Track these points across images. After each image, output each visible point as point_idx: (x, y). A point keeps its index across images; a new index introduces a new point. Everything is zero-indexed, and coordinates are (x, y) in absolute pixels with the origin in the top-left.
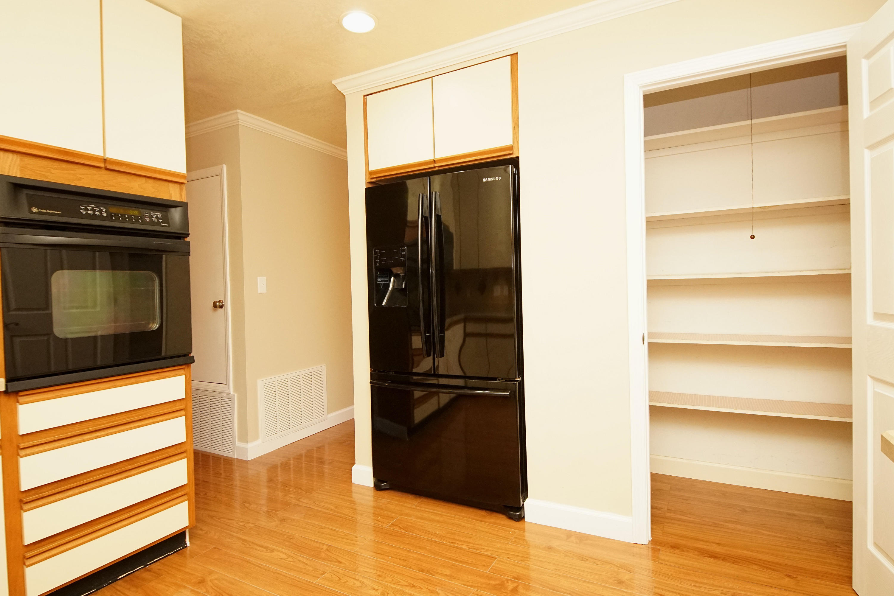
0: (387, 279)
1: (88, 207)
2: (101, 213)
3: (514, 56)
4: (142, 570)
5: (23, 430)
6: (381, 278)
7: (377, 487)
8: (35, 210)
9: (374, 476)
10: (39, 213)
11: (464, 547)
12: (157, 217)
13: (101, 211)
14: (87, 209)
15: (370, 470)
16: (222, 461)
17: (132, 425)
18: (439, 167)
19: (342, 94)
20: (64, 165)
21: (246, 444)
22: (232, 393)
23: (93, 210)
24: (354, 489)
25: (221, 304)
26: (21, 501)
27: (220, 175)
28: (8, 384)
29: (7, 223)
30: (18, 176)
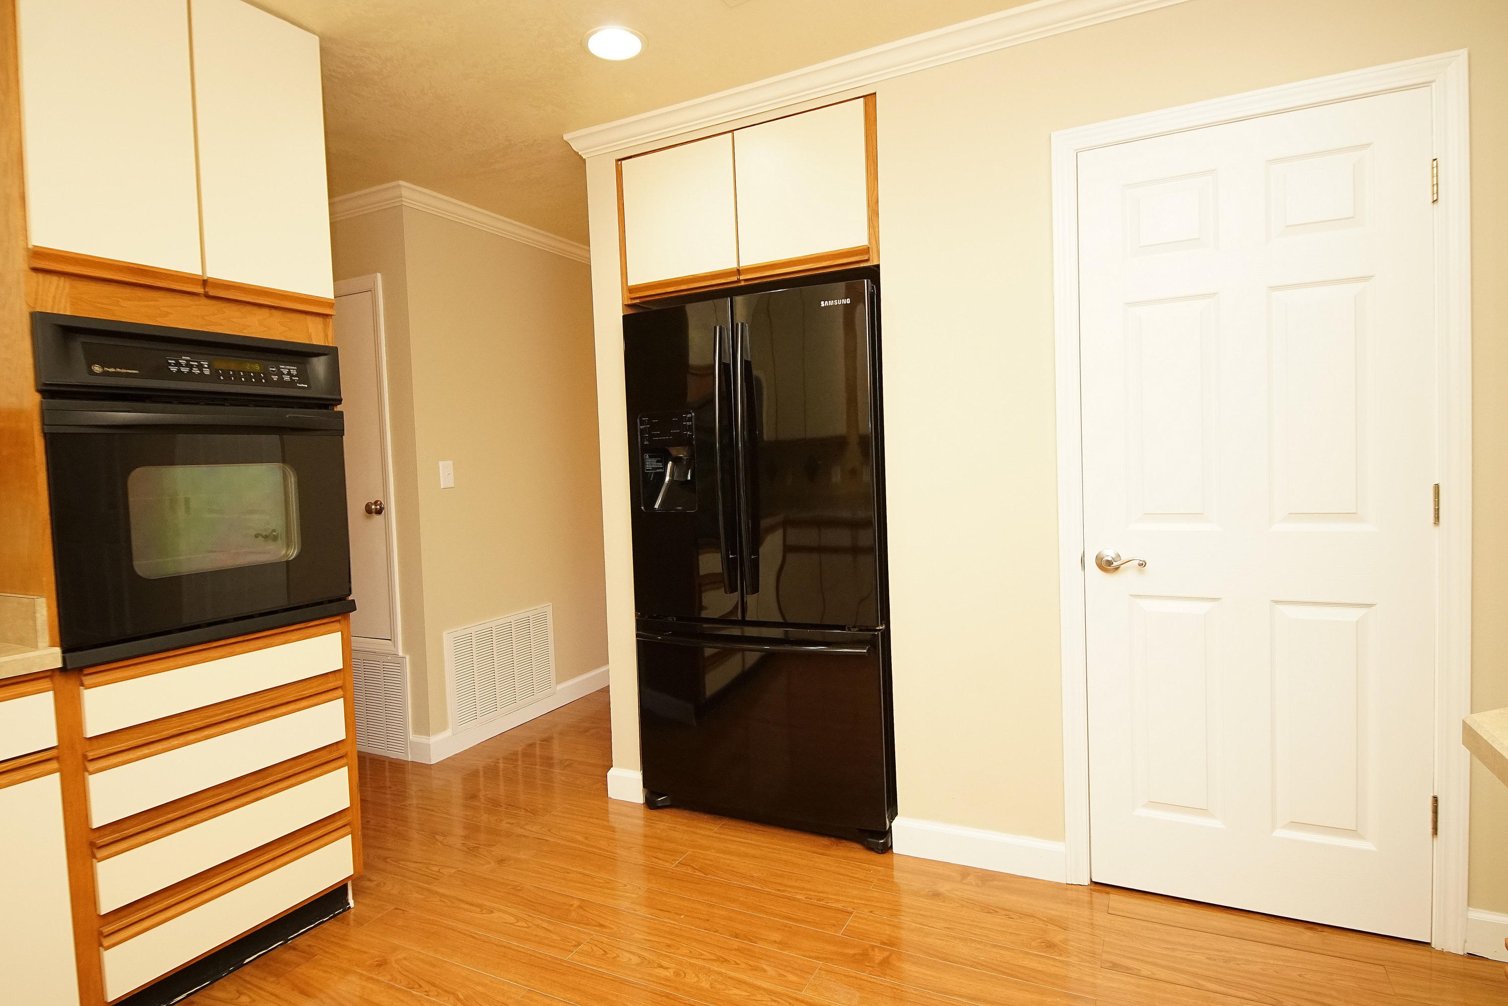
0: (660, 465)
1: (180, 361)
2: (201, 370)
3: (870, 99)
4: (280, 948)
5: (92, 730)
6: (651, 464)
7: (650, 803)
8: (97, 369)
9: (644, 786)
10: (105, 374)
11: (798, 897)
12: (289, 373)
13: (200, 367)
14: (178, 364)
15: (637, 776)
16: (387, 767)
17: (261, 716)
18: (746, 280)
19: (581, 157)
20: (140, 293)
21: (428, 737)
22: (401, 654)
23: (188, 365)
24: (611, 807)
25: (378, 507)
26: (91, 844)
27: (372, 291)
28: (67, 655)
29: (48, 391)
30: (68, 314)
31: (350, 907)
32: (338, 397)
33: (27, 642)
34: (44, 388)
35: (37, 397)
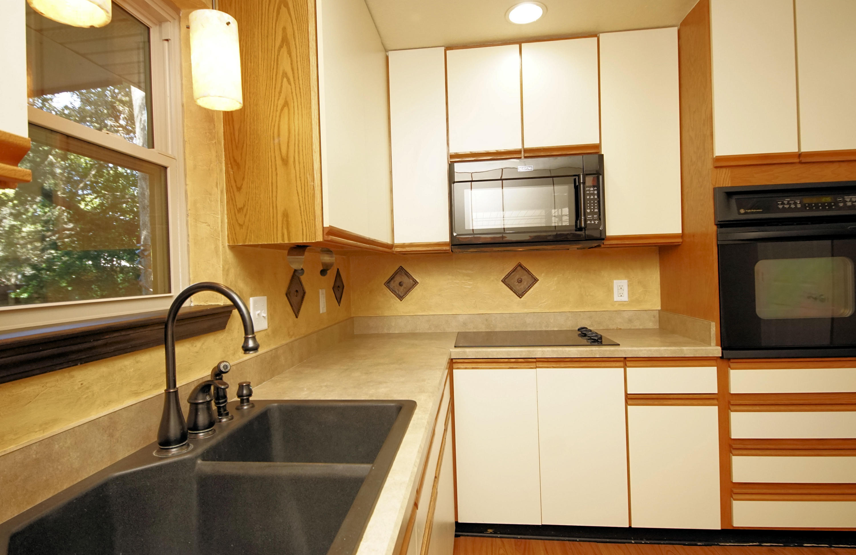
1: (784, 202)
2: (796, 206)
5: (733, 390)
8: (742, 211)
10: (746, 213)
12: (851, 201)
13: (795, 204)
14: (783, 204)
20: (764, 168)
23: (788, 203)
26: (730, 446)
28: (724, 351)
29: (721, 225)
30: (729, 185)
34: (718, 223)
35: (715, 228)
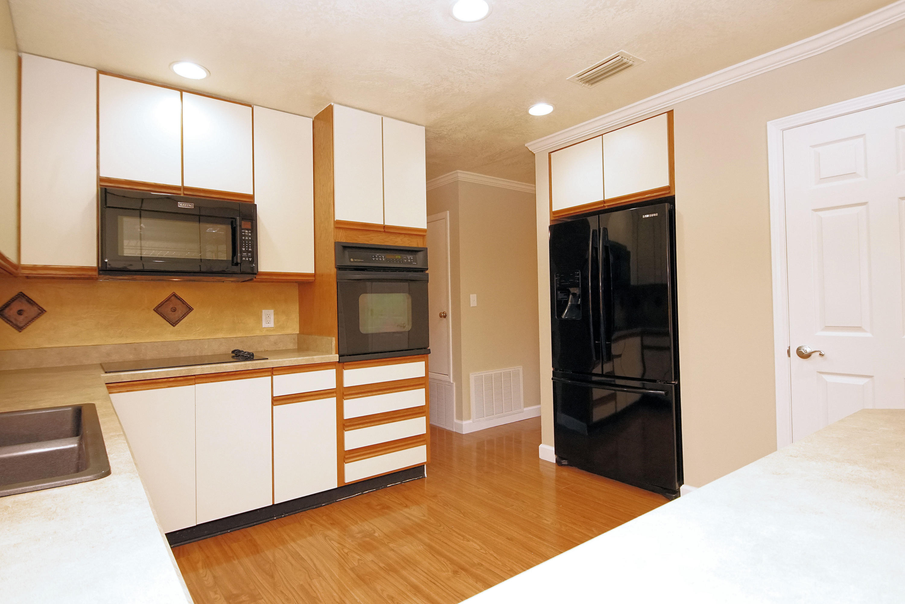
0: (566, 297)
3: (670, 114)
4: (400, 485)
5: (345, 385)
6: (561, 296)
7: (558, 462)
8: (352, 260)
9: (555, 454)
10: (354, 261)
11: (620, 510)
12: (410, 259)
13: (382, 258)
14: (375, 257)
15: (552, 449)
16: (445, 433)
18: (608, 206)
19: (533, 153)
20: (366, 233)
21: (462, 421)
22: (452, 382)
23: (378, 257)
24: (540, 462)
25: (445, 315)
26: (344, 425)
27: (445, 218)
28: (340, 358)
29: (340, 268)
30: (344, 242)
31: (425, 477)
32: (427, 268)
33: (328, 352)
34: (338, 267)
35: (335, 270)
